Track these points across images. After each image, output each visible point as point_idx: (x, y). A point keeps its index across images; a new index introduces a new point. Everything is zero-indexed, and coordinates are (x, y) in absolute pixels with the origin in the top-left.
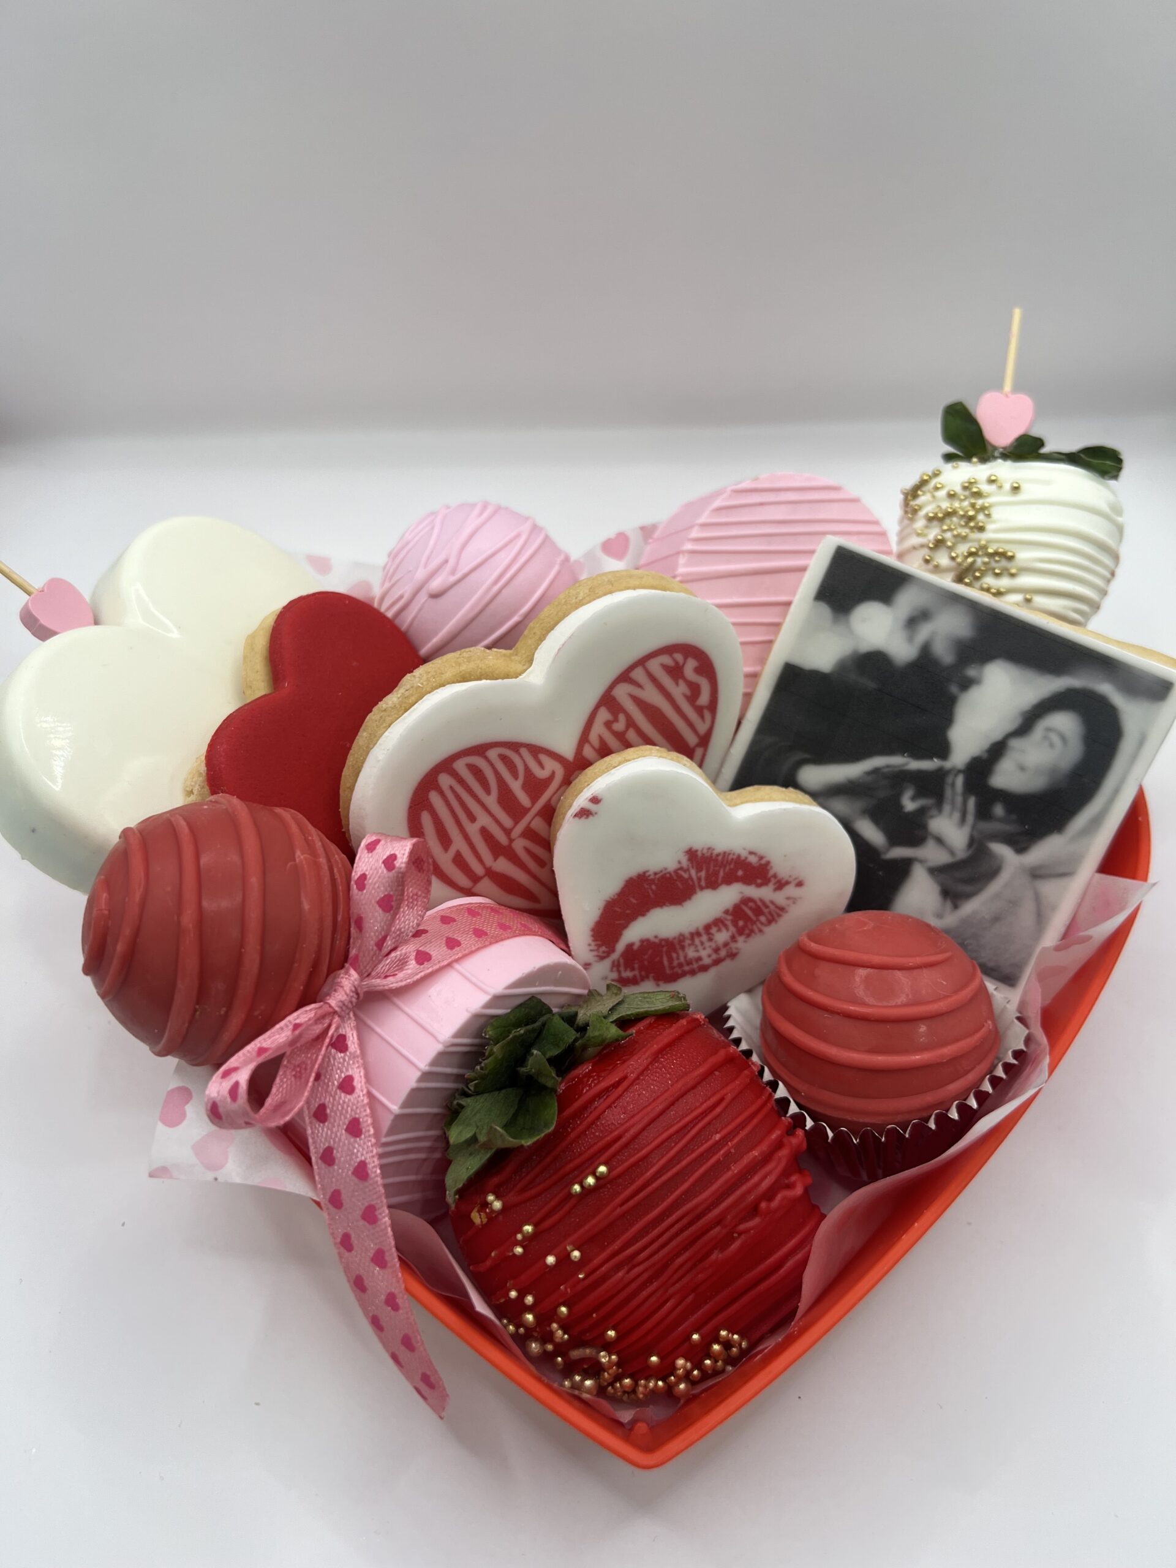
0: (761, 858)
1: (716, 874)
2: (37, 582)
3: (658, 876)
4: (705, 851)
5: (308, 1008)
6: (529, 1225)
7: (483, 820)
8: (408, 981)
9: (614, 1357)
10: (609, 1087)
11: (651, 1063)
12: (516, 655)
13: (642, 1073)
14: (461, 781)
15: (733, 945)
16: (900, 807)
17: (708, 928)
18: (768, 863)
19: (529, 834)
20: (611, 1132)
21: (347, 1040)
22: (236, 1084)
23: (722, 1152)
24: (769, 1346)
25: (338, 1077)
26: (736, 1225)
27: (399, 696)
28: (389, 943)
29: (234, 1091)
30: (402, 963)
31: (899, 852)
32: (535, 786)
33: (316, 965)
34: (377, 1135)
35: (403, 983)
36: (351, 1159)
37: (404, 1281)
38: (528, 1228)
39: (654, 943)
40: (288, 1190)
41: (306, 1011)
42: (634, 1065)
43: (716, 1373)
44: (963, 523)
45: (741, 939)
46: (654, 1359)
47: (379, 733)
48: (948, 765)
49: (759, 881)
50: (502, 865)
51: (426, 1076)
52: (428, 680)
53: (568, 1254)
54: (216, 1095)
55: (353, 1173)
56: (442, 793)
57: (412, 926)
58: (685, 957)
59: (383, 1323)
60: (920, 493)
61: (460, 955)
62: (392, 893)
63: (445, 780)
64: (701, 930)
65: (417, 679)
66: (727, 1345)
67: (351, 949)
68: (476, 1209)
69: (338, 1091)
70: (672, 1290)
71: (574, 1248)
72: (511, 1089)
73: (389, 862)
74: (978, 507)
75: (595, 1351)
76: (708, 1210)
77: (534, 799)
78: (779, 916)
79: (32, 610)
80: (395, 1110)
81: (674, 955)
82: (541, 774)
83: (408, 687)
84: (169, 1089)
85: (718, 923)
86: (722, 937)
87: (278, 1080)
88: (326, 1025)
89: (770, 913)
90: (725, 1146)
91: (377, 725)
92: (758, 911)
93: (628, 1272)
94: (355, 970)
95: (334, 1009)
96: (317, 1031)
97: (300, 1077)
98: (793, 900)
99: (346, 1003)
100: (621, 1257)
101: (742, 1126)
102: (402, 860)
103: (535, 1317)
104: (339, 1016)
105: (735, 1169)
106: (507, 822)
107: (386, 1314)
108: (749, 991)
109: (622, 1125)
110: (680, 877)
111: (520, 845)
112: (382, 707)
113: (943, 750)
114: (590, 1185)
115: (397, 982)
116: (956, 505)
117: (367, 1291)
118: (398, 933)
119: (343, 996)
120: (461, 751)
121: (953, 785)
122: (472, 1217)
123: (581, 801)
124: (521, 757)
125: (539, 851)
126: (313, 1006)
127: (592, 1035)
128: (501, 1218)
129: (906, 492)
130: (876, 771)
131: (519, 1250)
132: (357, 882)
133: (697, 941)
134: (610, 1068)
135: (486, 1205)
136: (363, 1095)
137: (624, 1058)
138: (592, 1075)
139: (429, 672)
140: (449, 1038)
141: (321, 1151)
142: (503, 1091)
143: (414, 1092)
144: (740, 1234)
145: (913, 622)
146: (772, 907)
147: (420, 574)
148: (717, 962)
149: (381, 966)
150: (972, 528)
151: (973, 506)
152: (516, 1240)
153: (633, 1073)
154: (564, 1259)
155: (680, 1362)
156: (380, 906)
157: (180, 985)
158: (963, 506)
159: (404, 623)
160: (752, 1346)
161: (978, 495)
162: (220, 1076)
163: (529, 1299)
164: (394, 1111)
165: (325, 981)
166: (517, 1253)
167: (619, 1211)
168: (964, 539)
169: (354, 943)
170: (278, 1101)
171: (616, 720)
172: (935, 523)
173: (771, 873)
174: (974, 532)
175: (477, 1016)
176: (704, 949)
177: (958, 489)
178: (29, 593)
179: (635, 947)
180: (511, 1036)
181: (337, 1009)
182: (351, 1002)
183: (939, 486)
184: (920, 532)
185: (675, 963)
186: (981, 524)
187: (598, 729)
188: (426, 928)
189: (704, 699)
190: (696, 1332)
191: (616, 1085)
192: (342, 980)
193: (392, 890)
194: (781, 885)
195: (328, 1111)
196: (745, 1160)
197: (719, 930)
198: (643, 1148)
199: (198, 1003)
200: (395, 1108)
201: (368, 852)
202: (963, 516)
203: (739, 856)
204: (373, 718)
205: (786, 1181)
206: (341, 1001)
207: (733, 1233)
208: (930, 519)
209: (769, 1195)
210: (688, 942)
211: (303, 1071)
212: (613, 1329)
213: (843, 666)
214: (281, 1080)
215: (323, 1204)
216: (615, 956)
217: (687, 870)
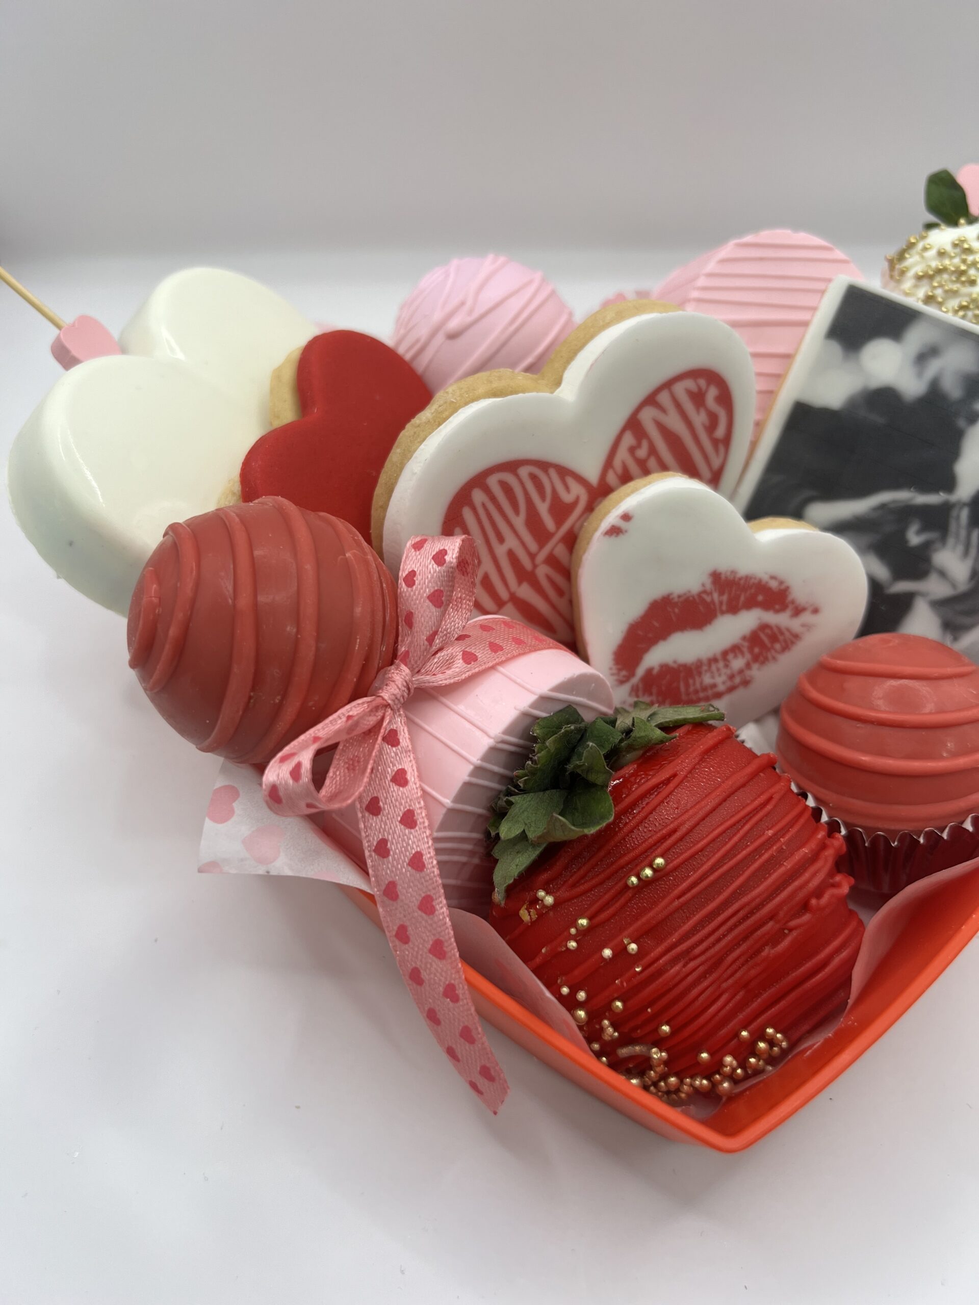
0: (781, 583)
1: (737, 598)
2: (67, 317)
3: (681, 599)
4: (729, 574)
5: (360, 701)
6: (584, 918)
7: (511, 542)
8: (457, 679)
9: (663, 1054)
10: (659, 784)
11: (698, 763)
12: (543, 379)
13: (690, 772)
14: (493, 499)
15: (748, 673)
16: (904, 540)
17: (725, 654)
18: (787, 588)
19: (552, 561)
20: (667, 825)
21: (399, 735)
22: (299, 765)
23: (775, 848)
24: (817, 1043)
25: (391, 771)
26: (787, 922)
27: (433, 411)
28: (437, 641)
29: (296, 773)
30: (449, 663)
31: (903, 586)
32: (561, 510)
33: (368, 659)
34: (430, 827)
35: (452, 681)
36: (406, 850)
37: (464, 972)
38: (583, 922)
39: (673, 668)
40: (341, 882)
41: (358, 704)
42: (682, 764)
43: (757, 1072)
44: (954, 279)
45: (755, 666)
46: (704, 1055)
47: (413, 448)
48: (953, 498)
49: (777, 607)
50: (525, 592)
51: (478, 771)
52: (461, 396)
53: (625, 948)
54: (275, 779)
55: (409, 864)
56: (474, 509)
57: (458, 628)
58: (701, 683)
59: (440, 1016)
60: (907, 256)
61: (504, 658)
62: (442, 588)
63: (478, 496)
64: (719, 657)
65: (450, 395)
66: (771, 1042)
67: (399, 646)
68: (525, 906)
69: (391, 784)
70: (725, 985)
71: (630, 941)
72: (555, 791)
73: (439, 558)
74: (969, 262)
75: (646, 1048)
76: (762, 905)
77: (559, 523)
78: (793, 643)
79: (64, 341)
80: (448, 803)
81: (691, 681)
82: (567, 498)
83: (442, 402)
84: (215, 788)
85: (735, 649)
86: (738, 663)
87: (331, 774)
88: (379, 717)
89: (785, 641)
90: (776, 842)
91: (411, 441)
92: (774, 638)
93: (684, 966)
94: (406, 665)
95: (387, 702)
96: (371, 723)
97: (354, 770)
98: (808, 627)
99: (398, 696)
100: (679, 949)
101: (791, 824)
102: (452, 557)
103: (587, 1013)
104: (392, 709)
105: (788, 865)
106: (533, 546)
107: (444, 1006)
108: (758, 721)
109: (675, 819)
110: (703, 601)
111: (543, 571)
112: (416, 423)
113: (949, 483)
114: (647, 877)
115: (446, 679)
116: (947, 262)
117: (424, 984)
118: (445, 632)
119: (395, 690)
120: (495, 466)
121: (958, 518)
122: (520, 915)
123: (612, 518)
124: (550, 478)
125: (559, 579)
126: (365, 699)
127: (638, 735)
128: (551, 913)
129: (890, 258)
130: (883, 507)
131: (573, 944)
132: (405, 580)
133: (714, 667)
134: (658, 767)
135: (536, 900)
136: (417, 788)
137: (670, 759)
138: (639, 774)
139: (462, 389)
140: (499, 733)
141: (375, 843)
142: (548, 792)
143: (467, 785)
144: (791, 930)
145: (923, 357)
146: (787, 634)
147: (437, 316)
148: (731, 689)
149: (429, 664)
150: (963, 283)
151: (964, 261)
152: (570, 934)
153: (682, 770)
154: (621, 952)
155: (728, 1059)
156: (431, 601)
157: (236, 669)
158: (955, 263)
159: (420, 366)
160: (793, 1045)
161: (969, 251)
162: (278, 761)
163: (582, 995)
164: (446, 805)
165: (376, 677)
166: (571, 948)
167: (676, 903)
168: (955, 293)
169: (403, 641)
170: (333, 792)
171: (639, 445)
172: (925, 281)
173: (790, 598)
174: (965, 286)
175: (525, 714)
176: (720, 675)
177: (948, 248)
178: (58, 326)
179: (655, 672)
180: (563, 731)
181: (390, 702)
182: (403, 697)
183: (928, 246)
184: (908, 291)
185: (692, 689)
186: (973, 278)
187: (622, 454)
188: (467, 633)
189: (720, 432)
190: (745, 1028)
191: (667, 782)
192: (393, 675)
193: (442, 586)
194: (798, 611)
195: (381, 804)
196: (797, 857)
197: (736, 657)
198: (698, 842)
199: (253, 689)
200: (448, 802)
201: (415, 551)
202: (953, 272)
203: (760, 581)
204: (407, 434)
205: (831, 881)
206: (394, 695)
207: (784, 929)
208: (919, 278)
209: (818, 893)
210: (705, 668)
211: (356, 764)
212: (667, 1023)
213: (853, 404)
214: (335, 773)
215: (377, 898)
216: (635, 680)
217: (710, 594)
